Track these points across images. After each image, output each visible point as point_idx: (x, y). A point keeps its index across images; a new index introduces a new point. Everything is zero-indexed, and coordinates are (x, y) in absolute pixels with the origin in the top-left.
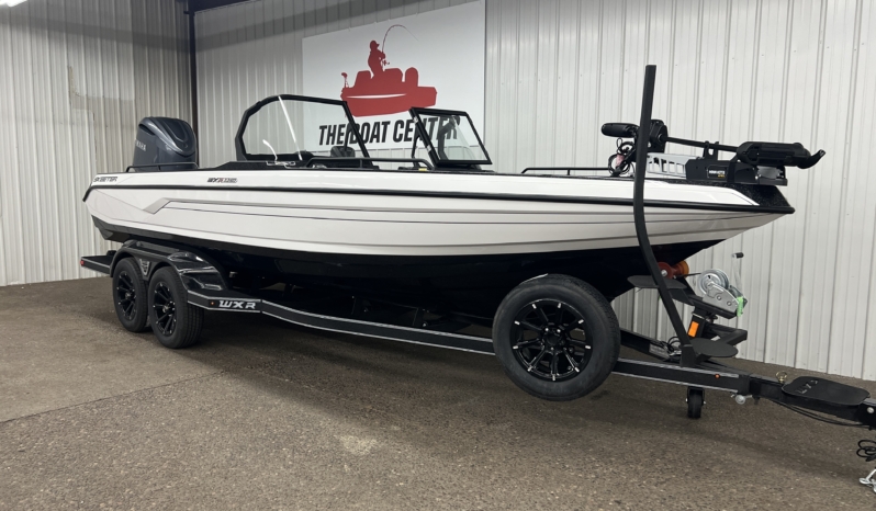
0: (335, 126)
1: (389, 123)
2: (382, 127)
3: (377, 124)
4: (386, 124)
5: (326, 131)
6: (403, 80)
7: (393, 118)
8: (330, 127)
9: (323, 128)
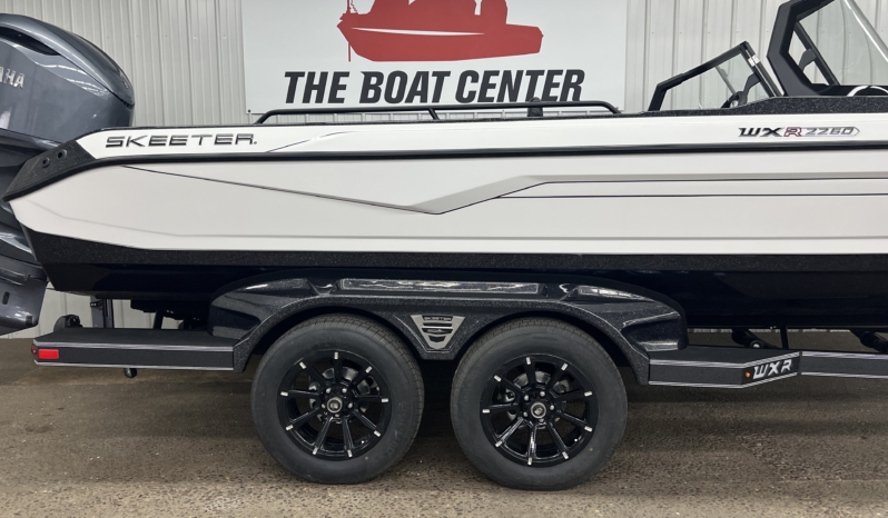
0: (324, 75)
1: (448, 74)
2: (432, 81)
3: (423, 76)
4: (441, 76)
5: (302, 83)
6: (478, 12)
7: (456, 67)
8: (312, 75)
9: (294, 76)
